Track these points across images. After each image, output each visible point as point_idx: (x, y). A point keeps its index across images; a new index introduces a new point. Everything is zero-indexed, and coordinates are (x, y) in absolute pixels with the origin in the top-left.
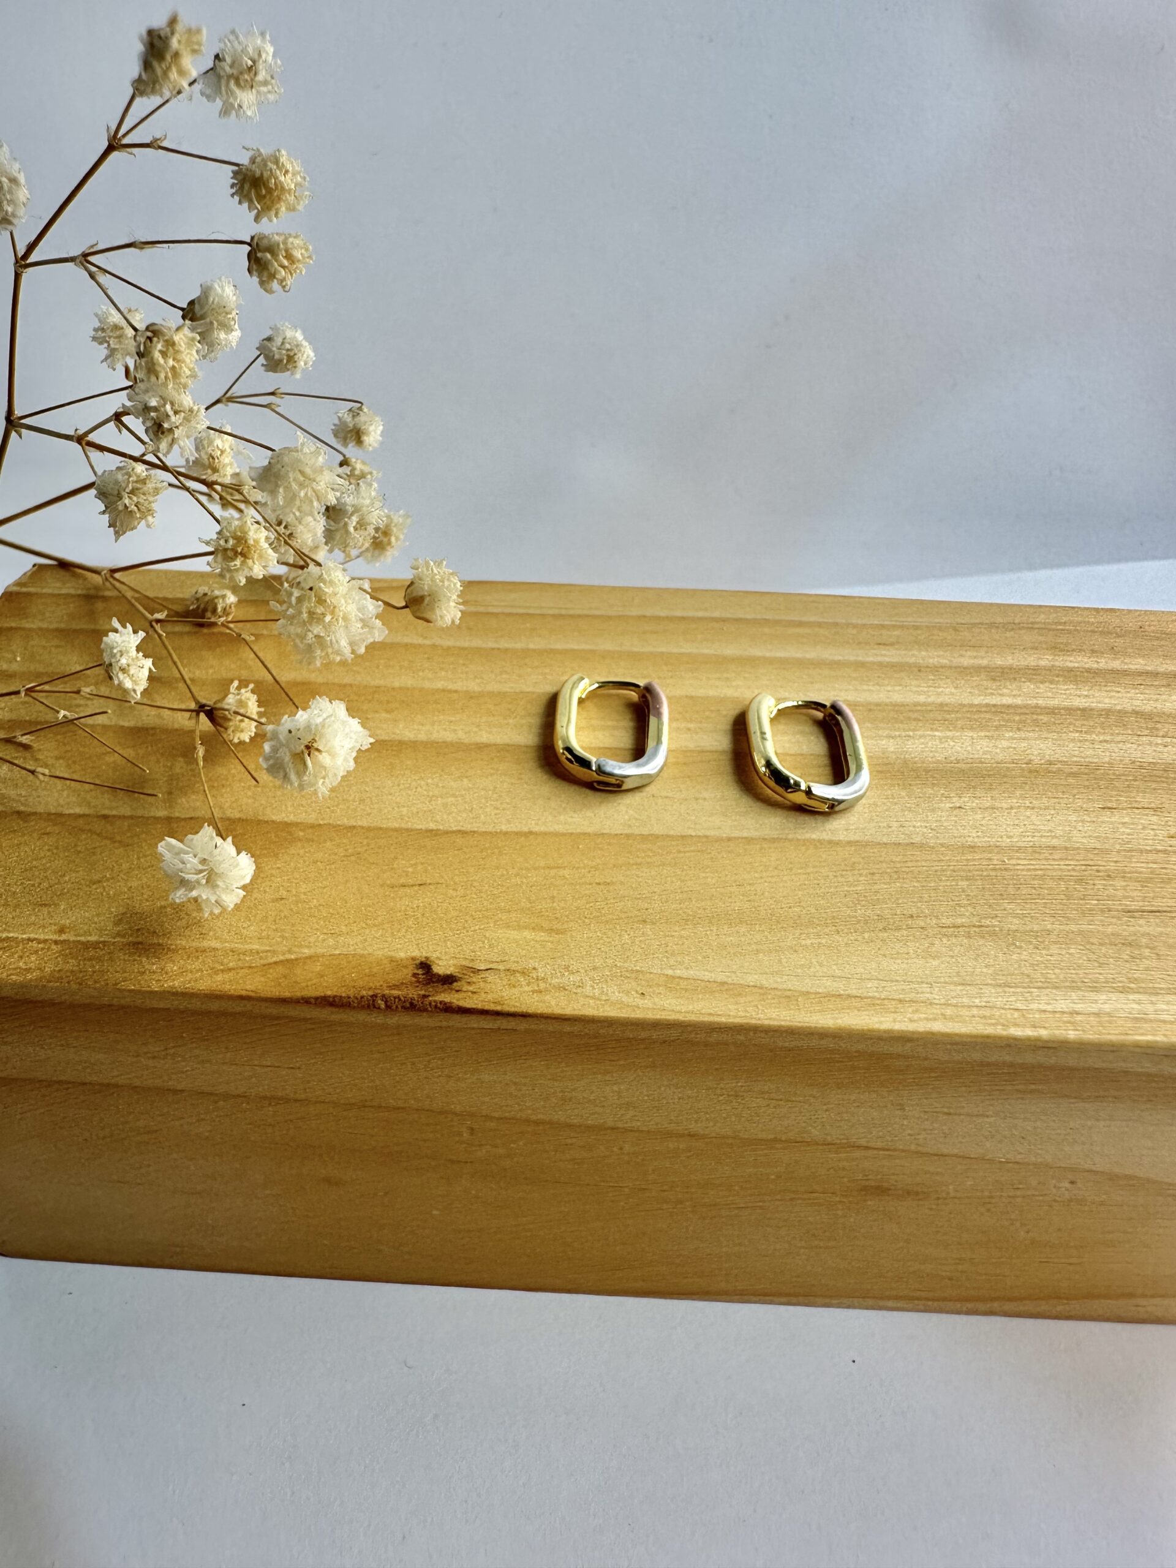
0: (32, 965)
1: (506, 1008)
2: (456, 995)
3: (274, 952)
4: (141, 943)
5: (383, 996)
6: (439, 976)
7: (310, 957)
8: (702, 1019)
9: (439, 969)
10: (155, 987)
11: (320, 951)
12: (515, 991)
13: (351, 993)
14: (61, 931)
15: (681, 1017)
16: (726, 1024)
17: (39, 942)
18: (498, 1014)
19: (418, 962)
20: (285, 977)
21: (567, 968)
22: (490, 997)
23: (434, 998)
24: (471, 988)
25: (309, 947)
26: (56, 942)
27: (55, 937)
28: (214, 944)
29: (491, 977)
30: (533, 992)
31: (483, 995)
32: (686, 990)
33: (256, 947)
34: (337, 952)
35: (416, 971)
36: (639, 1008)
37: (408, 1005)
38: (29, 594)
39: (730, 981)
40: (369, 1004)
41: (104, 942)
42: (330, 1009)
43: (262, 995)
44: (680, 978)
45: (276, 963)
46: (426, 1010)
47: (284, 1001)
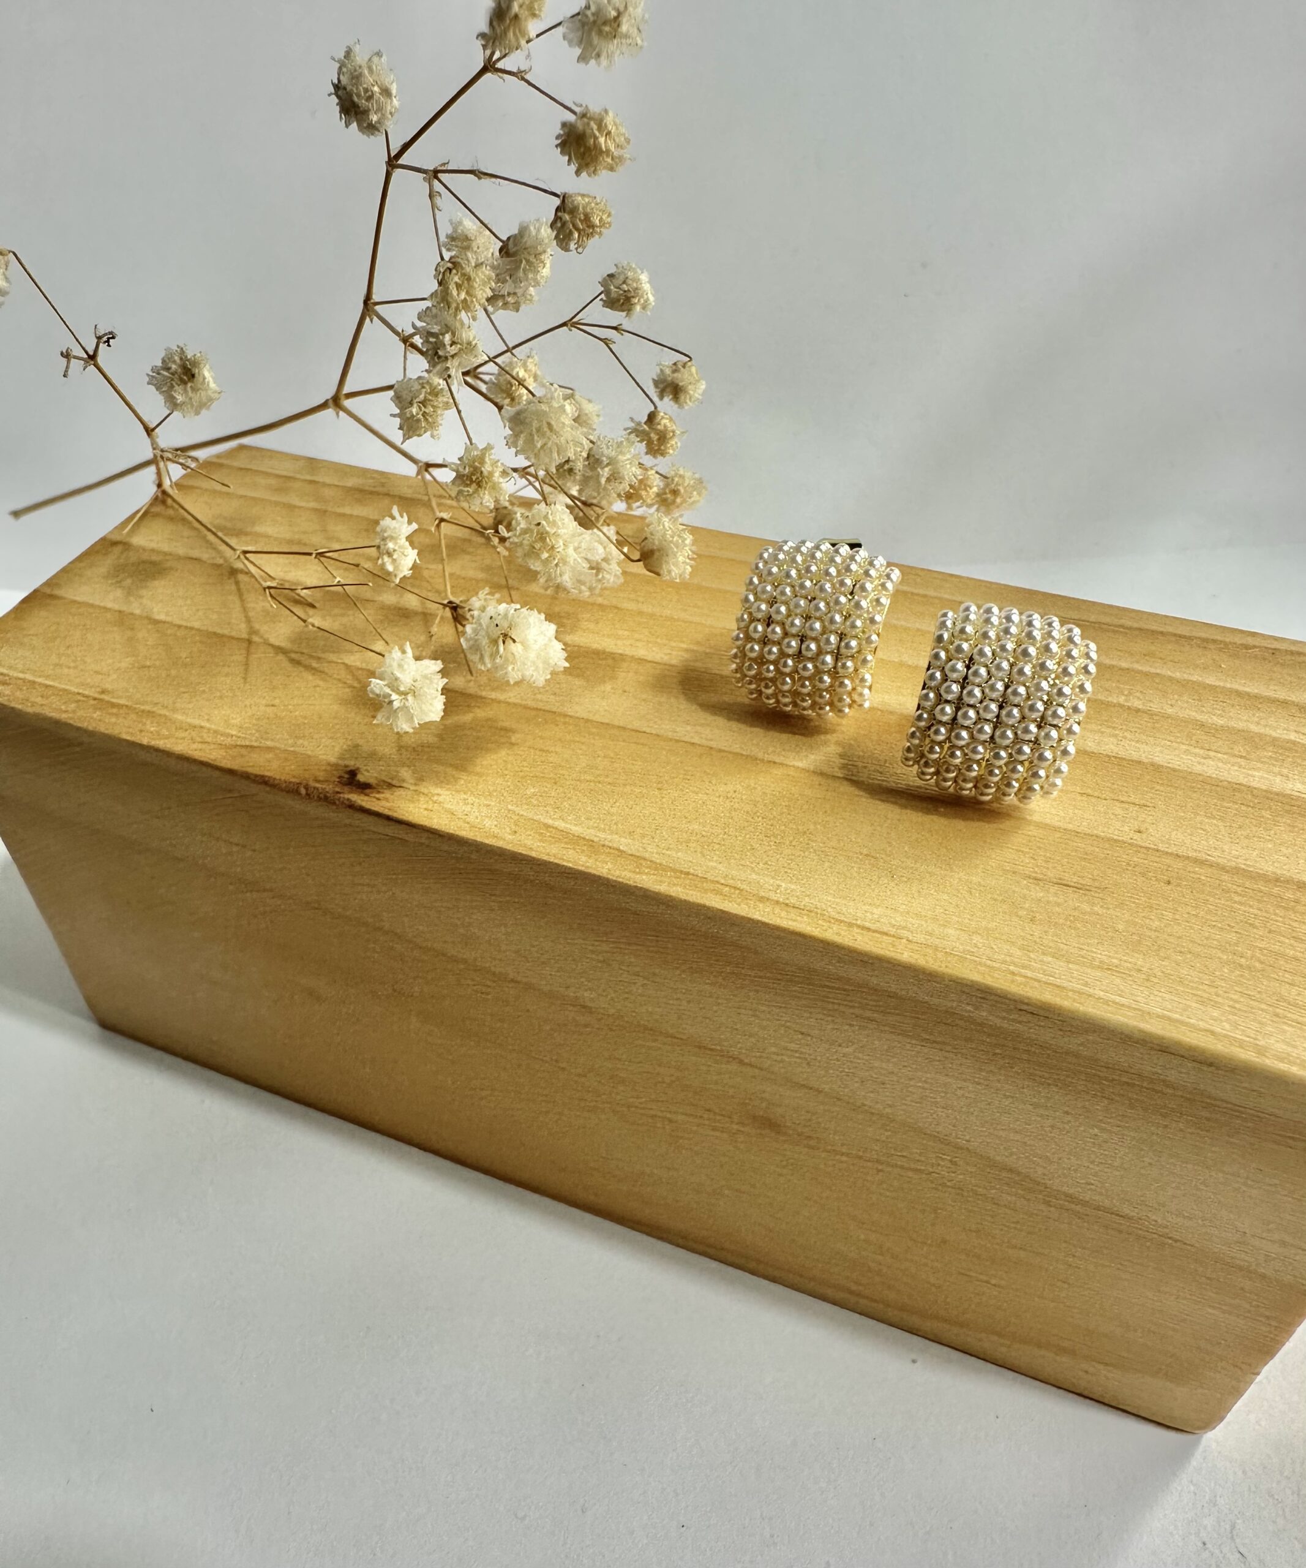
0: (69, 709)
1: (395, 815)
2: (363, 797)
3: (245, 738)
4: (153, 712)
5: (307, 785)
6: (359, 781)
7: (269, 749)
8: (552, 860)
9: (361, 778)
10: (145, 741)
11: (277, 745)
12: (412, 805)
13: (283, 778)
14: (103, 692)
15: (533, 854)
16: (570, 868)
17: (84, 696)
18: (389, 818)
19: (349, 769)
20: (242, 756)
21: (465, 800)
22: (388, 805)
23: (346, 796)
24: (377, 796)
25: (272, 740)
26: (95, 699)
27: (97, 696)
28: (203, 724)
29: (399, 792)
30: (426, 809)
31: (383, 803)
32: (553, 838)
33: (234, 733)
34: (292, 749)
35: (343, 775)
36: (504, 840)
37: (322, 796)
38: (221, 465)
39: (596, 839)
40: (292, 790)
41: (127, 706)
42: (262, 787)
43: (218, 763)
44: (556, 828)
45: (242, 746)
46: (334, 803)
47: (231, 772)
